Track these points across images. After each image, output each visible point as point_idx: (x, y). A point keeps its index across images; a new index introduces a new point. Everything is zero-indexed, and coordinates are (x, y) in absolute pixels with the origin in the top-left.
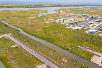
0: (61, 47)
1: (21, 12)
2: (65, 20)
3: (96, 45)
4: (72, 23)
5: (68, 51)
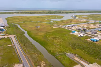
0: (50, 52)
1: (38, 17)
2: (75, 26)
3: (90, 54)
4: (79, 30)
5: (54, 56)
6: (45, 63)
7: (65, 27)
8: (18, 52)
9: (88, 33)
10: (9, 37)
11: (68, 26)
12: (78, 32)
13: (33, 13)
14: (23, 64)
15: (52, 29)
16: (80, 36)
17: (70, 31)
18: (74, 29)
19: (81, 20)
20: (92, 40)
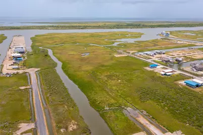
2: (160, 53)
6: (77, 125)
7: (140, 55)
8: (34, 100)
9: (185, 69)
10: (26, 73)
11: (147, 54)
12: (163, 66)
13: (85, 27)
14: (36, 124)
15: (112, 58)
16: (165, 74)
17: (147, 64)
18: (157, 60)
19: (179, 42)
20: (187, 84)
